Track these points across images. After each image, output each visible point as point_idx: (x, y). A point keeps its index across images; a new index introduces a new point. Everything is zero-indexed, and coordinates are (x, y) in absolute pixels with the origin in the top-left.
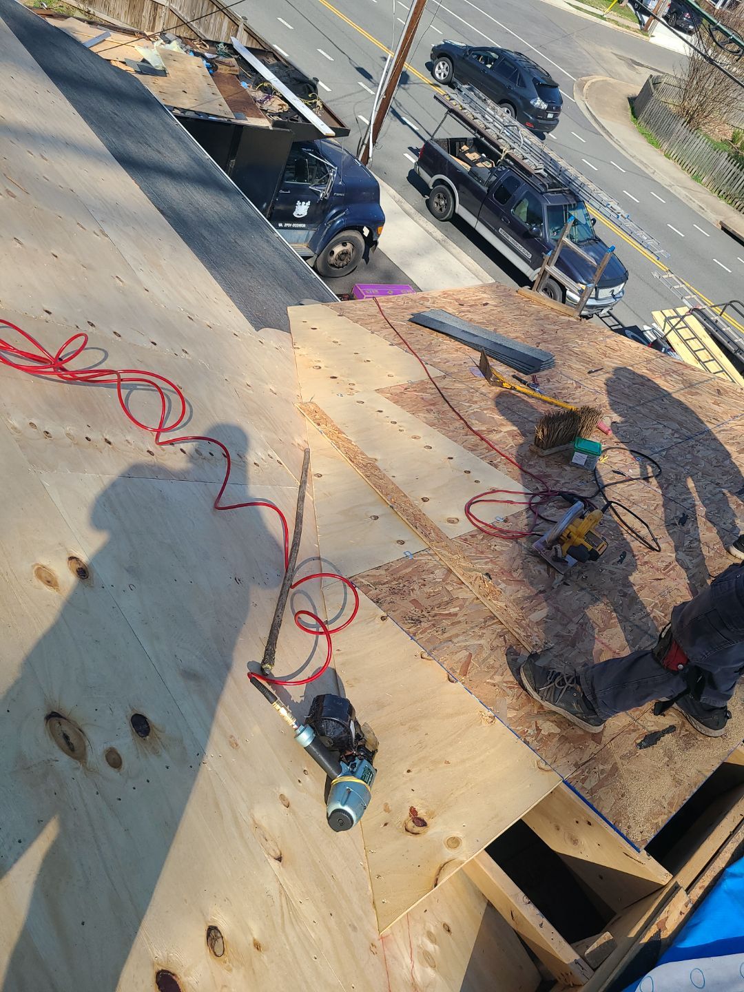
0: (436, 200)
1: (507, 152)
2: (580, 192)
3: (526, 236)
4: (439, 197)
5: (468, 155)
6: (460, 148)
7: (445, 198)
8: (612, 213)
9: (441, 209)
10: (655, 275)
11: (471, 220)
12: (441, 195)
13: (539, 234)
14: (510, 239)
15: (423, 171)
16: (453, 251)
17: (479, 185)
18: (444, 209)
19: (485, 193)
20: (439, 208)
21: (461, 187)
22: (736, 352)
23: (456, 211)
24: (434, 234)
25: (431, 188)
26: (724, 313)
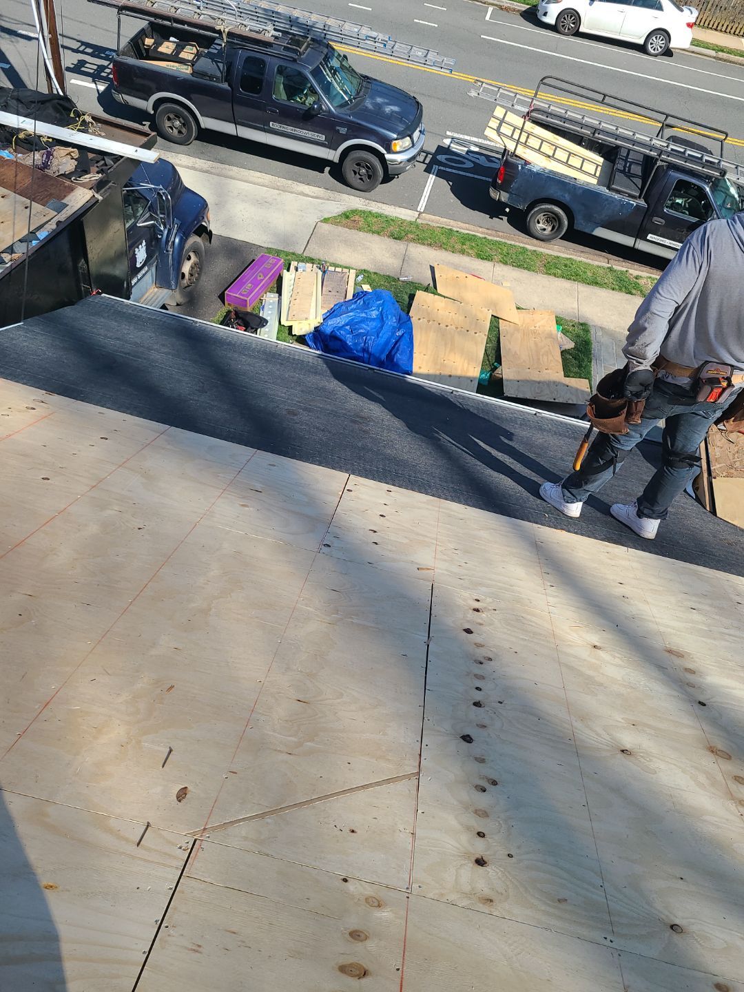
0: (168, 124)
1: (227, 30)
2: (328, 37)
3: (307, 118)
4: (169, 119)
5: (161, 49)
6: (144, 44)
7: (178, 116)
8: (377, 44)
9: (180, 132)
10: (473, 94)
11: (228, 128)
12: (172, 116)
13: (322, 108)
14: (289, 129)
15: (127, 96)
16: (231, 173)
17: (216, 84)
18: (184, 130)
19: (228, 90)
20: (175, 131)
21: (193, 96)
22: (594, 134)
23: (203, 126)
24: (197, 166)
25: (152, 112)
26: (539, 93)
